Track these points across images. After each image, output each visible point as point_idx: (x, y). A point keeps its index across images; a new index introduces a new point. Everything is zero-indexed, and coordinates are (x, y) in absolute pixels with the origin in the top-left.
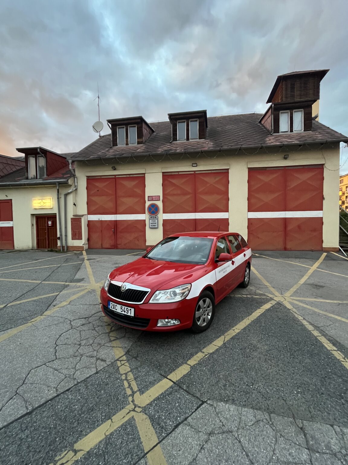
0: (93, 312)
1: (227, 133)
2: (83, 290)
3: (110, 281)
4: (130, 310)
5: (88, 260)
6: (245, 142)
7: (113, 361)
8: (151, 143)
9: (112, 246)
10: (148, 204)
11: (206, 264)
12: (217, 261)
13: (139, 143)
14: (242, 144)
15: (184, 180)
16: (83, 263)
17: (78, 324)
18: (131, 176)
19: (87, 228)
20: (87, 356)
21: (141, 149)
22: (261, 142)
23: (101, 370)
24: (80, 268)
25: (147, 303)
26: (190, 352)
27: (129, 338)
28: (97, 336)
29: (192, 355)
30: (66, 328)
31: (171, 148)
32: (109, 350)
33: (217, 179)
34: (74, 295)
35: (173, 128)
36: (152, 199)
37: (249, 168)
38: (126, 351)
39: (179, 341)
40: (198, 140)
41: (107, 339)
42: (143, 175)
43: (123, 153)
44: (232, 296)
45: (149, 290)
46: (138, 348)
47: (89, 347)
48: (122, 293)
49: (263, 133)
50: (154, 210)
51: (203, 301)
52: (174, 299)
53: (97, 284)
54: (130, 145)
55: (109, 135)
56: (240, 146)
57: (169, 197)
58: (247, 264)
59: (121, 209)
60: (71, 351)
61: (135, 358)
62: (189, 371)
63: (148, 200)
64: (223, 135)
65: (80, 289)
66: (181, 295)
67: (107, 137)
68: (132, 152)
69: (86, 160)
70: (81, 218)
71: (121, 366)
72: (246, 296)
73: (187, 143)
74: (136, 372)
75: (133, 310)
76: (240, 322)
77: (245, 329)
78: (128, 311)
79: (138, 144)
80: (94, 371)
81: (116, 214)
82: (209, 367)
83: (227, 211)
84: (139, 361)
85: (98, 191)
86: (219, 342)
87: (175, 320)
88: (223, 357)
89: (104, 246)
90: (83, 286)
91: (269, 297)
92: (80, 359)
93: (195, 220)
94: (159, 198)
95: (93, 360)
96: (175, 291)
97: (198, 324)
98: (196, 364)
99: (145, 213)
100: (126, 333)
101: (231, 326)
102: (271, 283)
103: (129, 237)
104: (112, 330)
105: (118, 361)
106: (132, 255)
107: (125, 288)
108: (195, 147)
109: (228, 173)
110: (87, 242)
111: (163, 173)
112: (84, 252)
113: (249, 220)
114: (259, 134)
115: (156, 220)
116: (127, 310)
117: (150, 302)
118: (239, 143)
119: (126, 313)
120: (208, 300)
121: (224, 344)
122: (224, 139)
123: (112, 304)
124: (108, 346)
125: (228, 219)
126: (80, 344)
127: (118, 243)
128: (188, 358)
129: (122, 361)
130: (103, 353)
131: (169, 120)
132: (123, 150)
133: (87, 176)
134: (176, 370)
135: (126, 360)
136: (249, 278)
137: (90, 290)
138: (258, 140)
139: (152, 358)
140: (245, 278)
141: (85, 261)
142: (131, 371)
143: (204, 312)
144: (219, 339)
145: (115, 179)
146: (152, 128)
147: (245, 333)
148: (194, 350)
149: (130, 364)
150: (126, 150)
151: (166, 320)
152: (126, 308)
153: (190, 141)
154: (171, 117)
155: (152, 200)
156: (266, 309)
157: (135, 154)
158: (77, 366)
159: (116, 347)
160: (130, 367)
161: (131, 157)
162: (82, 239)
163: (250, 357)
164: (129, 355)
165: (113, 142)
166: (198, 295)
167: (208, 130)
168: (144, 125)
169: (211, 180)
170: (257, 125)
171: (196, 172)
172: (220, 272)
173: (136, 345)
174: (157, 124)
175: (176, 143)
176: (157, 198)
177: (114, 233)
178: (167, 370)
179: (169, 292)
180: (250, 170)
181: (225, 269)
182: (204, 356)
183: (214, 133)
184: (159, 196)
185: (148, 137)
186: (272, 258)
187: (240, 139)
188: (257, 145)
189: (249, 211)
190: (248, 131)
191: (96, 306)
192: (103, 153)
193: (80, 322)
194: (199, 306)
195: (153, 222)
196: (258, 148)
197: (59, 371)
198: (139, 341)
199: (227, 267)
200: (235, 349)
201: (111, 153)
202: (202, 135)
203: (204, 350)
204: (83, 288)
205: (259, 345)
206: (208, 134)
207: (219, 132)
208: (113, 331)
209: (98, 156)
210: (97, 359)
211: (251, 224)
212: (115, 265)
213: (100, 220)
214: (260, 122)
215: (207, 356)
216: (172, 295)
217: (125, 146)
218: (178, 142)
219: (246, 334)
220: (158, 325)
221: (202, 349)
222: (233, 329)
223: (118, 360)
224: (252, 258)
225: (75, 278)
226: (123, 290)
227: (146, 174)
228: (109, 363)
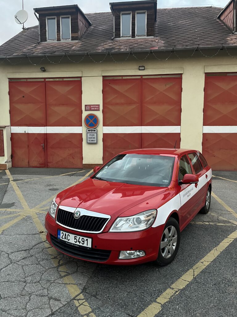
0: (34, 243)
1: (181, 30)
2: (16, 217)
3: (58, 207)
4: (87, 240)
5: (14, 180)
6: (202, 41)
7: (69, 300)
8: (89, 39)
9: (40, 164)
10: (85, 114)
11: (169, 187)
12: (181, 183)
13: (73, 38)
14: (199, 43)
15: (129, 86)
16: (8, 184)
17: (18, 258)
18: (65, 79)
19: (10, 142)
20: (36, 295)
21: (76, 45)
22: (222, 42)
23: (57, 310)
24: (6, 191)
25: (107, 232)
26: (157, 289)
27: (82, 273)
28: (43, 271)
29: (160, 292)
30: (4, 263)
31: (114, 46)
32: (62, 288)
33: (168, 86)
34: (6, 223)
35: (115, 22)
36: (90, 108)
37: (206, 73)
38: (82, 289)
39: (142, 275)
40: (146, 37)
41: (56, 274)
42: (79, 79)
43: (55, 50)
44: (193, 223)
45: (109, 217)
46: (96, 285)
47: (38, 285)
48: (76, 221)
49: (223, 31)
50: (92, 122)
51: (168, 229)
52: (137, 227)
53: (31, 210)
54: (62, 41)
55: (36, 27)
56: (197, 46)
57: (110, 107)
58: (209, 186)
59: (52, 120)
60: (17, 289)
61: (95, 296)
62: (160, 310)
63: (86, 110)
64: (175, 31)
65: (12, 216)
66: (146, 223)
67: (33, 30)
68: (65, 50)
69: (8, 58)
70: (3, 130)
71: (80, 306)
72: (207, 223)
73: (133, 41)
74: (99, 312)
75: (90, 240)
76: (207, 253)
77: (215, 261)
78: (84, 242)
79: (72, 40)
80: (49, 312)
81: (46, 125)
82: (182, 305)
83: (179, 124)
84: (100, 300)
85: (23, 97)
86: (188, 277)
87: (139, 252)
88: (196, 294)
89: (31, 164)
90: (15, 212)
91: (234, 224)
92: (30, 299)
93: (141, 135)
94: (99, 108)
95: (45, 299)
96: (139, 218)
97: (162, 256)
98: (167, 302)
99: (81, 125)
100: (78, 267)
101: (199, 257)
102: (233, 209)
103: (63, 154)
104: (60, 264)
105: (74, 301)
106: (67, 175)
107: (80, 214)
108: (143, 46)
109: (182, 79)
110: (10, 160)
111: (103, 77)
112: (7, 172)
113: (204, 135)
114: (219, 32)
115: (95, 134)
116: (83, 240)
117: (111, 231)
118: (196, 43)
119: (81, 244)
120: (173, 228)
121: (195, 278)
122: (178, 36)
123: (62, 233)
124: (59, 283)
125: (179, 134)
126: (26, 281)
127: (49, 160)
128: (156, 295)
129: (79, 300)
130: (55, 291)
131: (110, 11)
132: (54, 47)
133: (9, 78)
134: (145, 309)
135: (84, 299)
136: (210, 203)
137: (24, 217)
138: (217, 39)
139: (114, 296)
140: (206, 203)
141: (11, 182)
142: (92, 312)
143: (169, 243)
144: (188, 273)
145: (45, 82)
146: (89, 20)
147: (215, 265)
148: (161, 286)
149: (89, 304)
150: (58, 47)
151: (128, 252)
152: (81, 237)
153: (136, 38)
154: (114, 8)
155: (90, 110)
156: (235, 238)
157: (70, 52)
158: (27, 306)
159: (69, 284)
160: (91, 307)
161: (64, 56)
162: (4, 156)
163: (226, 292)
164: (87, 293)
165: (41, 36)
166: (164, 223)
167: (157, 25)
168: (80, 17)
169: (161, 87)
170: (215, 22)
171: (144, 77)
172: (184, 196)
173: (93, 281)
174: (94, 15)
175: (119, 40)
176: (97, 108)
177: (44, 148)
178: (134, 309)
179: (132, 219)
180: (208, 76)
181: (189, 192)
182: (174, 292)
183: (165, 29)
184: (99, 105)
185: (84, 31)
186: (230, 179)
187: (196, 37)
188: (216, 46)
189: (205, 124)
190: (205, 28)
191: (36, 236)
192: (29, 49)
193: (20, 255)
194: (164, 235)
195: (91, 137)
196: (218, 49)
197: (7, 312)
198: (95, 276)
199: (190, 191)
200: (208, 284)
201: (39, 50)
202: (151, 31)
203: (173, 286)
204: (15, 215)
205: (234, 279)
206: (157, 30)
207: (170, 28)
208: (62, 265)
209: (24, 53)
210: (50, 298)
211: (207, 140)
212: (49, 187)
213: (27, 132)
214: (219, 18)
215: (178, 292)
216: (136, 223)
217: (57, 42)
218: (121, 38)
219: (217, 267)
220: (120, 258)
221: (171, 285)
222: (201, 261)
223: (74, 299)
224: (213, 180)
225: (2, 203)
226: (76, 217)
227: (83, 78)
228: (65, 303)
